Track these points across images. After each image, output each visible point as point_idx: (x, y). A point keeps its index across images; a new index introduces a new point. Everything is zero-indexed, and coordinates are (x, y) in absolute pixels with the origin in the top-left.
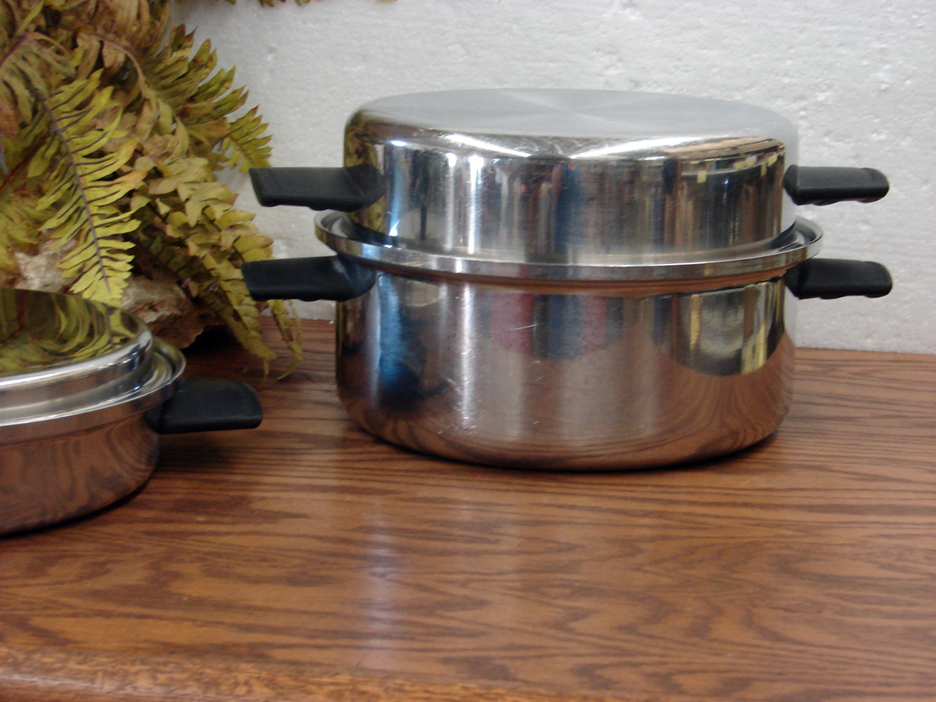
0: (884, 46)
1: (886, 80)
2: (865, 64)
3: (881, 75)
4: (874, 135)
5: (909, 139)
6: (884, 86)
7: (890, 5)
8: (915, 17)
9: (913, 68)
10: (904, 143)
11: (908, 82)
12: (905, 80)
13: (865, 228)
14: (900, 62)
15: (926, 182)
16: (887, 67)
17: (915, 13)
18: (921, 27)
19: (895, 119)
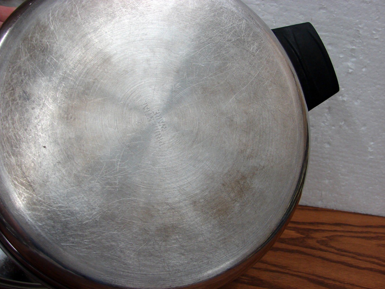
0: (354, 47)
1: (352, 67)
2: (341, 56)
3: (350, 64)
4: (340, 97)
5: (359, 101)
6: (350, 71)
7: (360, 24)
8: (374, 32)
9: (368, 62)
10: (356, 103)
11: (364, 70)
12: (363, 68)
13: (327, 146)
14: (361, 58)
15: (364, 125)
16: (354, 59)
17: (375, 30)
18: (376, 39)
19: (353, 90)
